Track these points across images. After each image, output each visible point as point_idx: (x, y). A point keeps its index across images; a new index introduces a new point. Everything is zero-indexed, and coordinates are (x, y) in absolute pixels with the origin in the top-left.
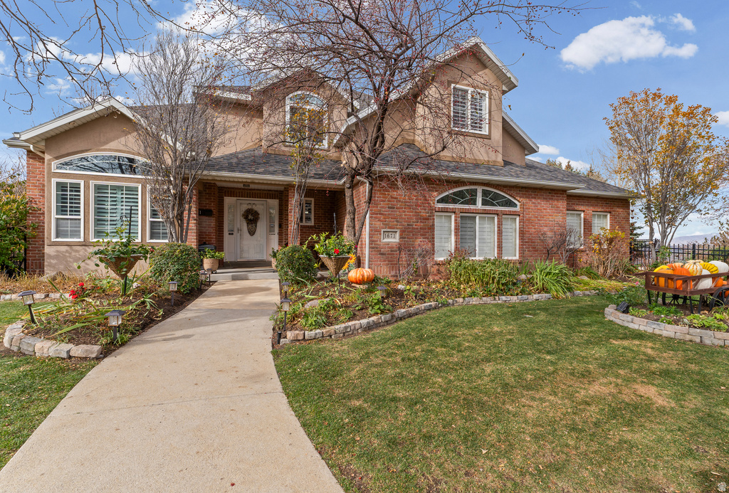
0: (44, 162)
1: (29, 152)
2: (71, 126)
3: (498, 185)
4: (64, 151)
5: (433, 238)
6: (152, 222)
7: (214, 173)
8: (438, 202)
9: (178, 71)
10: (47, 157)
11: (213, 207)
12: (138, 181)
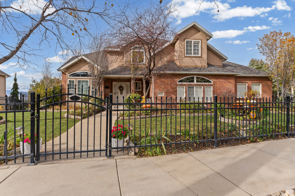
0: (66, 75)
1: (62, 72)
2: (72, 64)
3: (203, 75)
4: (70, 72)
5: (177, 94)
6: (92, 91)
7: (108, 76)
8: (179, 82)
9: (99, 46)
10: (67, 73)
11: (109, 85)
12: (88, 79)
